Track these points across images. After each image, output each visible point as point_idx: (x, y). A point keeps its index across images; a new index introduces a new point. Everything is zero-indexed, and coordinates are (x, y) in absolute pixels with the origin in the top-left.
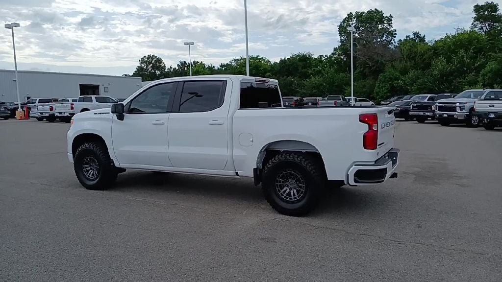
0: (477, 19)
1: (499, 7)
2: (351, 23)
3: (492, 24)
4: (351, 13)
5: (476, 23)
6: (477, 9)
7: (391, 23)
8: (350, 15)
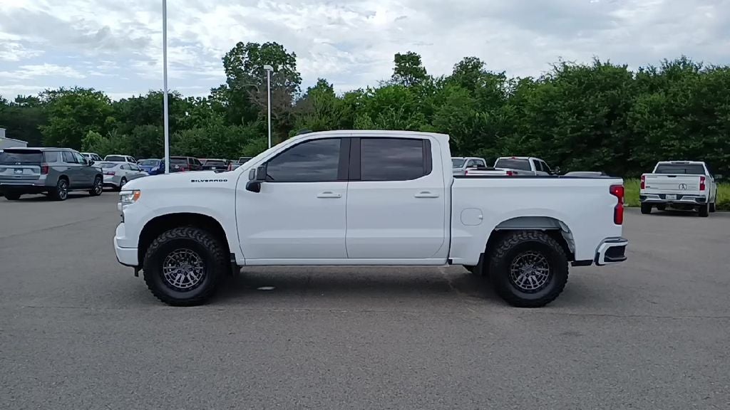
0: (398, 71)
1: (421, 59)
2: (241, 56)
3: (414, 78)
4: (242, 43)
5: (396, 76)
6: (399, 58)
7: (295, 64)
8: (240, 44)
